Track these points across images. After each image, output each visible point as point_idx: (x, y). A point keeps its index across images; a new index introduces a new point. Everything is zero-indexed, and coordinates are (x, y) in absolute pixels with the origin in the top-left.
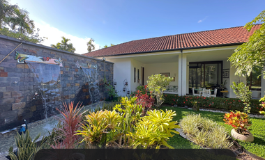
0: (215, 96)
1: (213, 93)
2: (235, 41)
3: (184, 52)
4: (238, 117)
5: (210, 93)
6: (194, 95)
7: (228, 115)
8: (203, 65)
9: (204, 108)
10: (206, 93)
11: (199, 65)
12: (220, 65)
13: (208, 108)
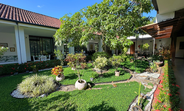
0: (49, 59)
1: (48, 58)
2: (57, 26)
3: (20, 24)
4: (58, 69)
5: (46, 58)
6: (35, 61)
7: (53, 69)
8: (41, 39)
9: (42, 69)
10: (43, 58)
11: (38, 38)
12: (52, 40)
13: (45, 68)
